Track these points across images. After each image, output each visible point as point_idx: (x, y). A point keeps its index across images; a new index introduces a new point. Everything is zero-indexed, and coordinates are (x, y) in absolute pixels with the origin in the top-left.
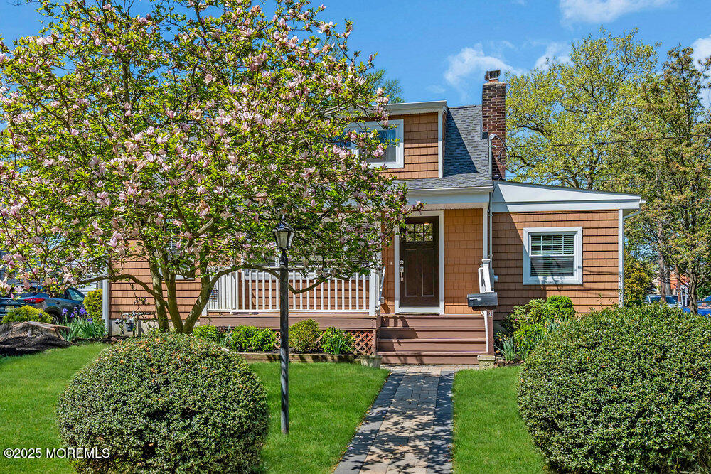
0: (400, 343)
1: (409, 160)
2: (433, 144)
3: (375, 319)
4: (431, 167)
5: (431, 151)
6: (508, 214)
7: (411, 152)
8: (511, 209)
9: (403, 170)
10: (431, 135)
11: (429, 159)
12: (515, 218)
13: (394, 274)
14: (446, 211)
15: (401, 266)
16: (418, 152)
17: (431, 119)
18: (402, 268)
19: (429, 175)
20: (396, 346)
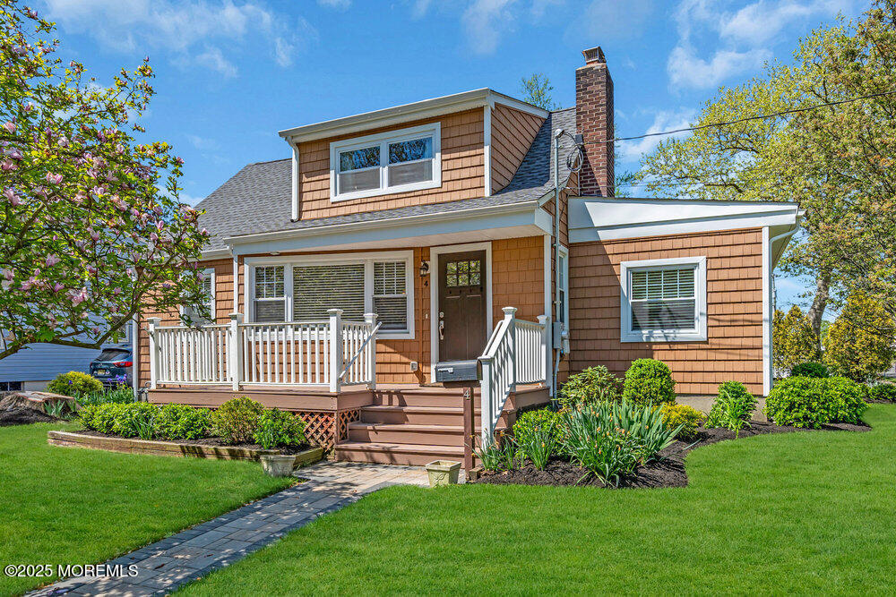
0: (376, 431)
1: (447, 176)
2: (478, 151)
3: (336, 396)
4: (476, 183)
5: (476, 161)
6: (600, 243)
7: (451, 165)
8: (604, 235)
9: (440, 190)
10: (475, 139)
11: (473, 172)
12: (609, 249)
13: (430, 330)
14: (493, 242)
15: (440, 319)
16: (458, 164)
17: (475, 117)
18: (442, 322)
19: (473, 193)
20: (371, 435)
